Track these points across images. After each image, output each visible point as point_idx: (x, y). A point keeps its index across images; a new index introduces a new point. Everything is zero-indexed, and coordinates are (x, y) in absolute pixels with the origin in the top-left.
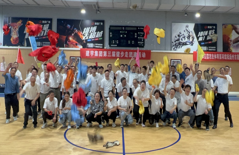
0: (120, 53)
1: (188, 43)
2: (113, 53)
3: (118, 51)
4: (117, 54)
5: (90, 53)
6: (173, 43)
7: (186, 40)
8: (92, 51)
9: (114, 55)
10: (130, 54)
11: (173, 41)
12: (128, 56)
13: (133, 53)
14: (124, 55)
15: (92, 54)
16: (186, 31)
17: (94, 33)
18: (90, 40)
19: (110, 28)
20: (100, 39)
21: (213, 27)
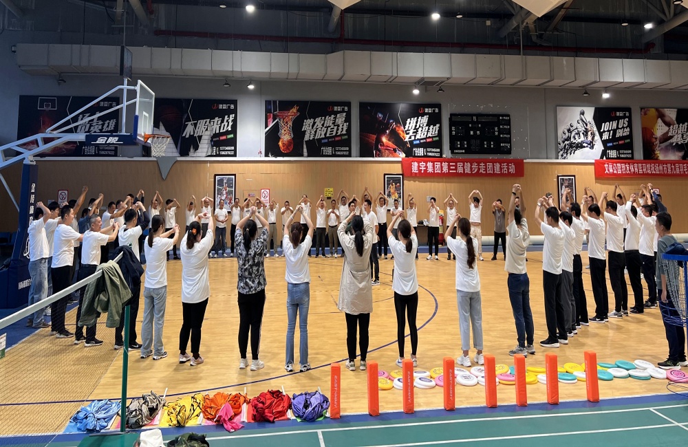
0: (471, 165)
1: (585, 145)
2: (459, 167)
3: (467, 162)
4: (465, 167)
5: (419, 167)
6: (560, 144)
7: (582, 138)
8: (422, 163)
9: (461, 170)
10: (488, 168)
11: (560, 140)
12: (486, 170)
13: (494, 166)
14: (479, 169)
15: (423, 168)
16: (580, 122)
17: (424, 128)
18: (418, 142)
19: (450, 119)
20: (434, 139)
21: (625, 114)
